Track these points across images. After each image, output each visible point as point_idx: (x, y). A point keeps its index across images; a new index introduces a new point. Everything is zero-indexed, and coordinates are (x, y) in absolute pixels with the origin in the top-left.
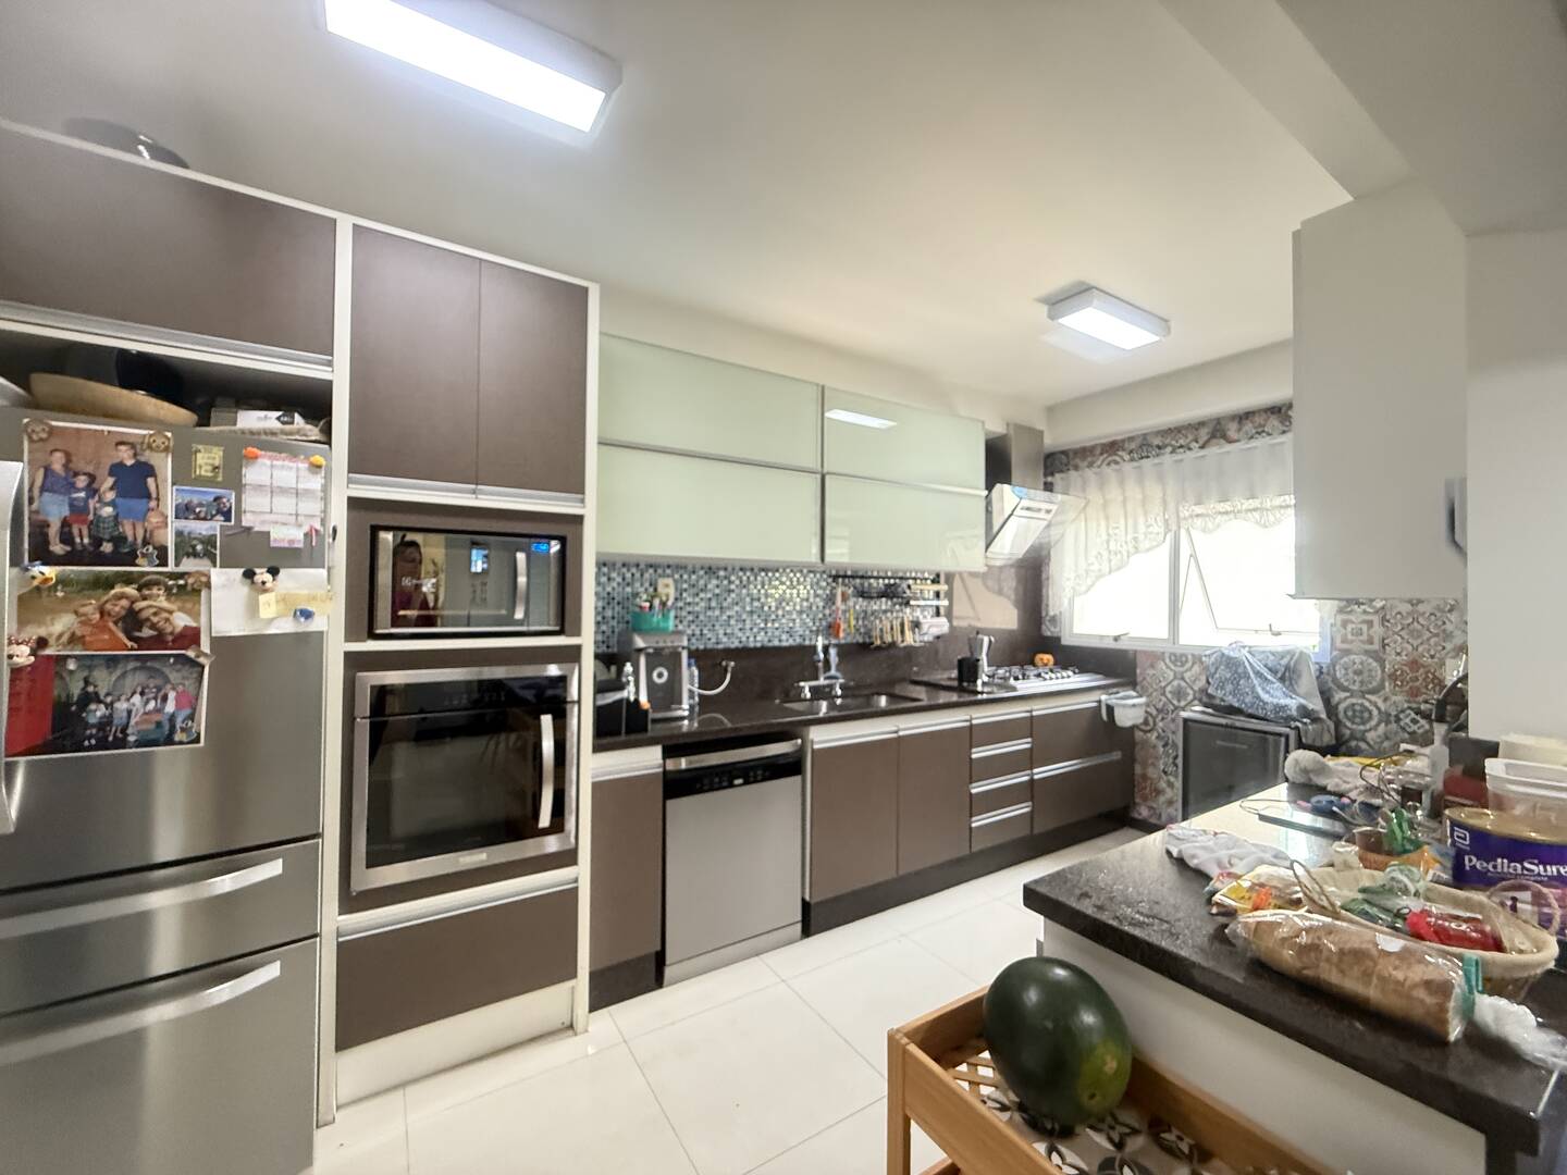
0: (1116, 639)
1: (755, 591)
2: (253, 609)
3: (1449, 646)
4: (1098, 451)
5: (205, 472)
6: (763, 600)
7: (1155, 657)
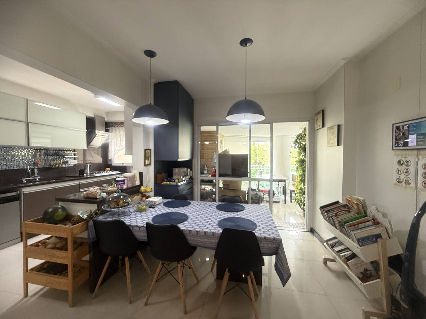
0: (123, 164)
7: (130, 167)
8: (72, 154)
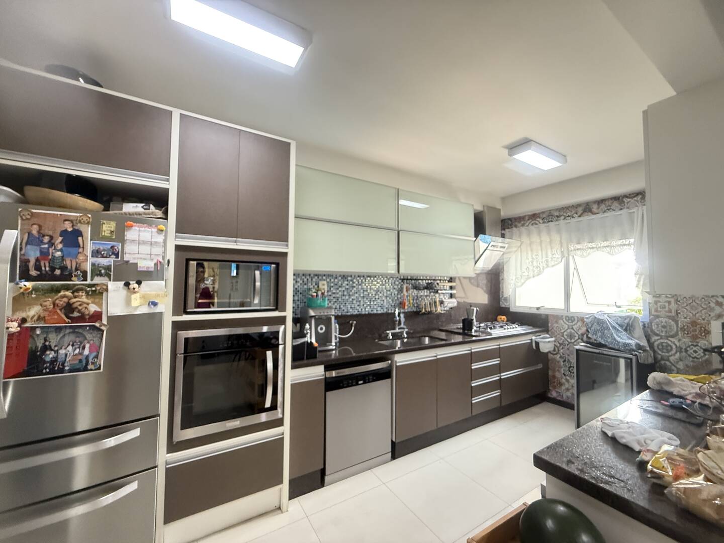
0: (538, 309)
1: (365, 287)
2: (128, 302)
3: (712, 314)
4: (527, 218)
5: (107, 234)
6: (369, 291)
7: (558, 318)
8: (447, 286)
